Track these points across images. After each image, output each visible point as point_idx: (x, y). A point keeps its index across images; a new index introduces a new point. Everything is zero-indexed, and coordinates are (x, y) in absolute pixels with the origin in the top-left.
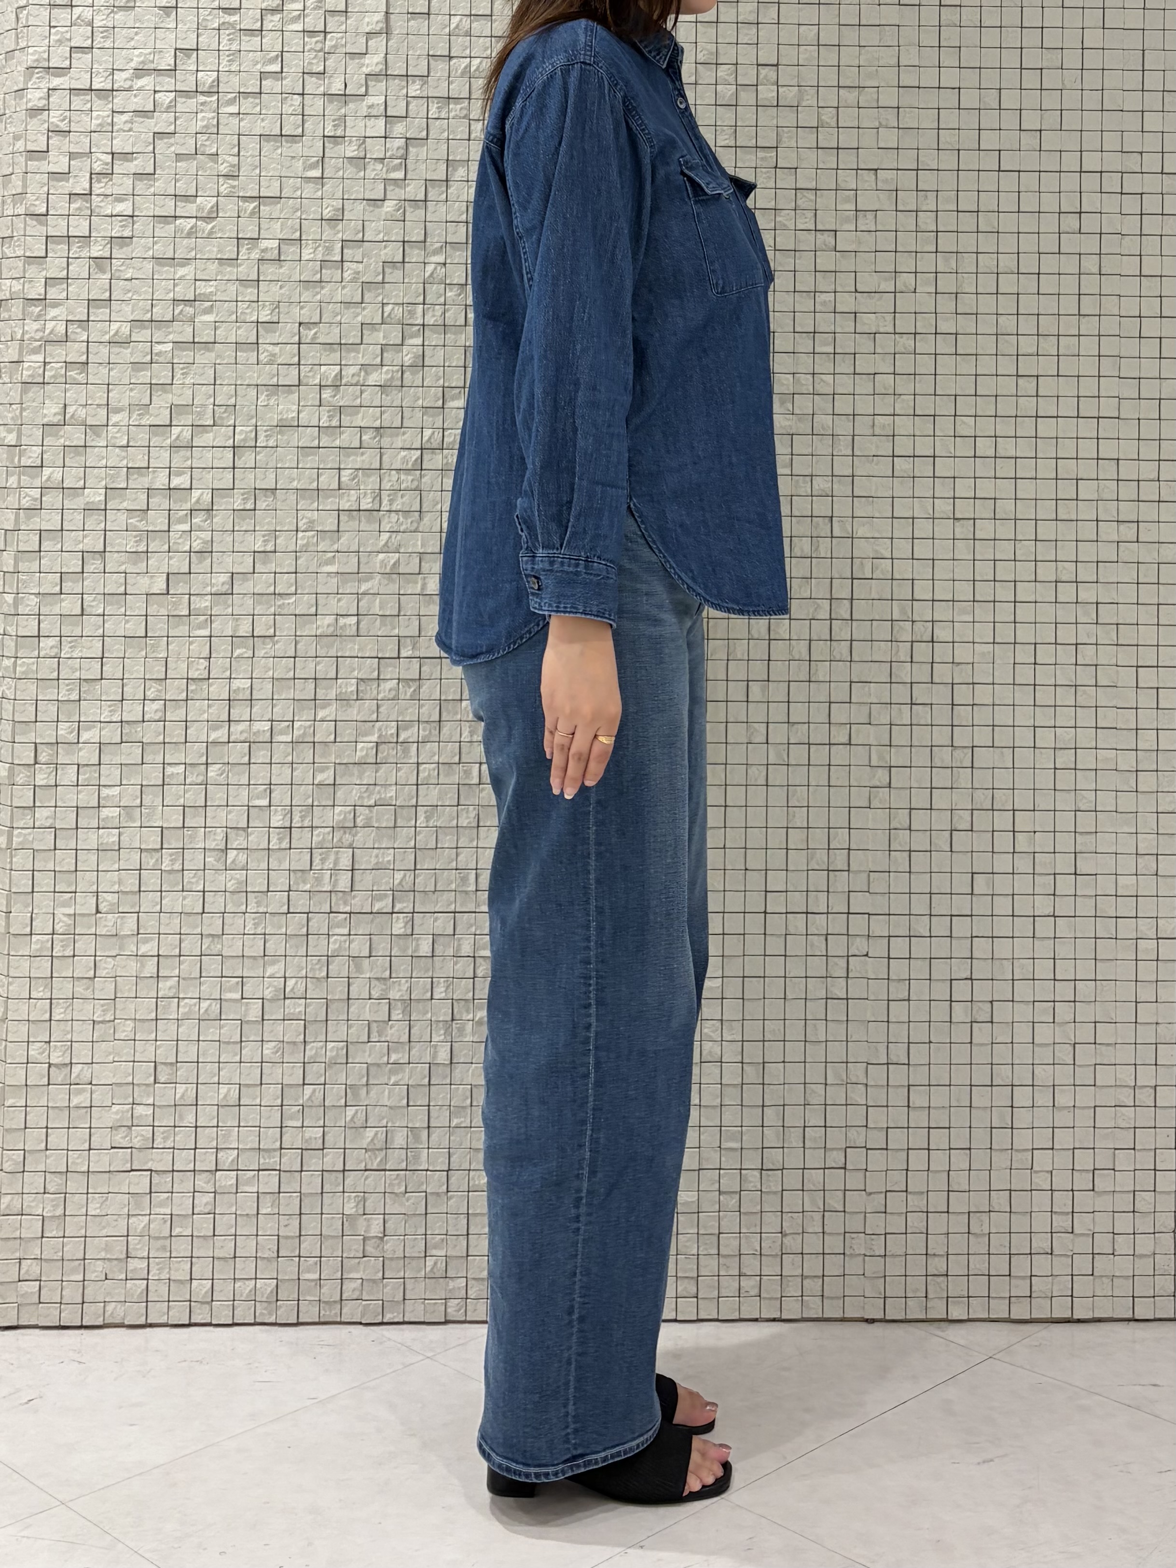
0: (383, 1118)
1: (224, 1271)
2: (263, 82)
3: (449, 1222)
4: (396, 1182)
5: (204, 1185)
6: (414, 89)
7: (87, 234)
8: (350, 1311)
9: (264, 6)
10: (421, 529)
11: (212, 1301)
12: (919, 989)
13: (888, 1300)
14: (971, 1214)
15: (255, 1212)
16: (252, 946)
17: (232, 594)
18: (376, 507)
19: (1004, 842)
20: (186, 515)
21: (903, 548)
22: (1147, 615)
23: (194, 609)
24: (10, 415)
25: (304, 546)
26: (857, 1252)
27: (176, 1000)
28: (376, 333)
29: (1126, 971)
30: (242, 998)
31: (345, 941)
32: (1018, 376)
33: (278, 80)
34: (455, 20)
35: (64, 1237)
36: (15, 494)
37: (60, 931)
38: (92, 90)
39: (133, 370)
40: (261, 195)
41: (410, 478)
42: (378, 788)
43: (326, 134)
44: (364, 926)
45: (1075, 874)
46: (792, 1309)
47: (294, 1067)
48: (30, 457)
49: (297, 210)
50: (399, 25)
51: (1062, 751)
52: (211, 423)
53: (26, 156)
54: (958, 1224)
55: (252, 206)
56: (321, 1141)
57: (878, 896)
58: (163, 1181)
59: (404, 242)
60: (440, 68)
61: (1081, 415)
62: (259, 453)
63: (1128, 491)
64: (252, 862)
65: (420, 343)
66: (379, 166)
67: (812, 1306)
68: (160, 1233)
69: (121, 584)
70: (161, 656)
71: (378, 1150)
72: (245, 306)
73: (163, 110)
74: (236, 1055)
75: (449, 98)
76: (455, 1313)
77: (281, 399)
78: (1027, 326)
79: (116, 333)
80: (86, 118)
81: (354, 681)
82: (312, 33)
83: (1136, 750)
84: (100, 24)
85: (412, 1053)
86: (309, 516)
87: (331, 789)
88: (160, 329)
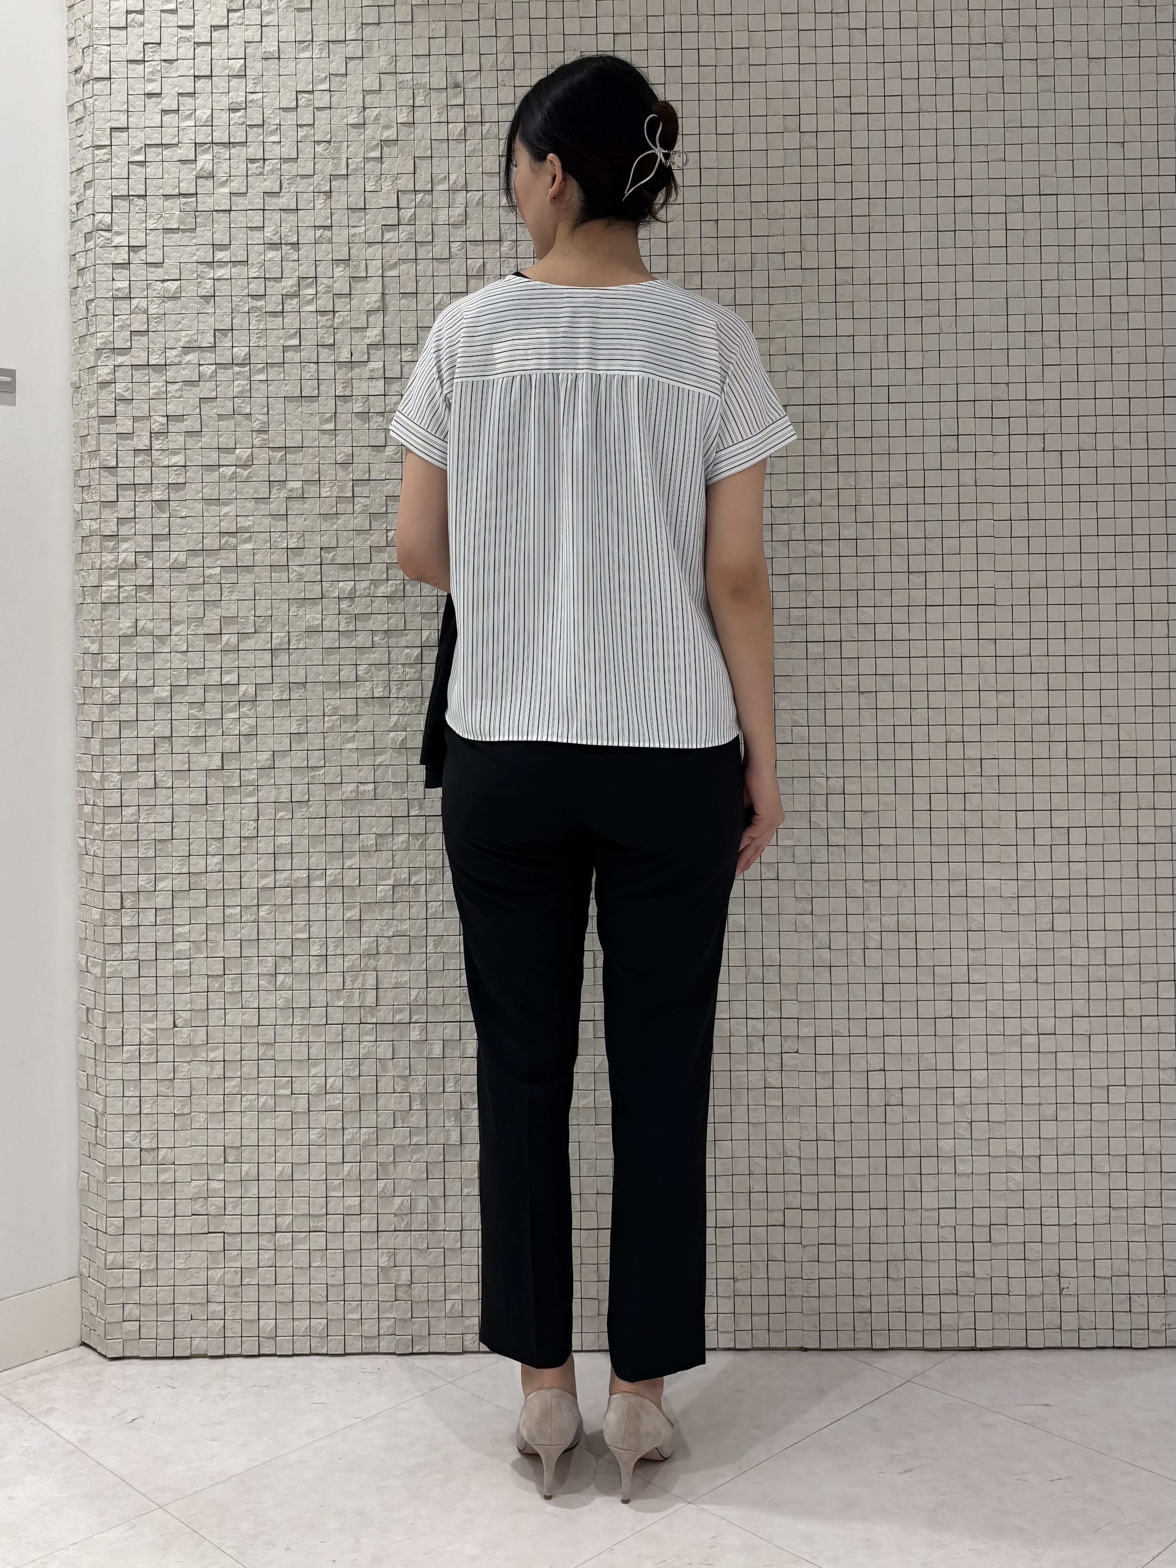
0: (408, 1189)
1: (284, 1313)
2: (286, 354)
3: (464, 1272)
4: (420, 1240)
5: (267, 1244)
6: (407, 355)
7: (150, 482)
8: (385, 1344)
9: (284, 292)
11: (276, 1336)
12: (842, 1079)
13: (823, 1333)
14: (889, 1262)
15: (308, 1266)
16: (299, 1052)
17: (274, 768)
18: (387, 695)
19: (908, 958)
20: (236, 705)
21: (817, 717)
22: (1023, 768)
23: (244, 781)
24: (93, 629)
25: (329, 728)
26: (796, 1294)
27: (240, 1096)
28: (381, 555)
29: (1014, 1061)
30: (292, 1094)
31: (373, 1046)
32: (909, 572)
33: (297, 352)
34: (438, 297)
35: (157, 1286)
36: (99, 692)
37: (146, 1043)
38: (149, 365)
39: (189, 590)
40: (287, 445)
41: (413, 671)
42: (395, 922)
43: (337, 394)
44: (387, 1034)
45: (969, 983)
46: (745, 1341)
47: (335, 1148)
48: (110, 663)
49: (316, 457)
50: (393, 303)
51: (955, 882)
52: (253, 631)
53: (98, 420)
54: (879, 1270)
55: (280, 454)
56: (358, 1208)
57: (805, 1004)
58: (234, 1241)
61: (963, 603)
62: (292, 654)
63: (1004, 665)
64: (296, 984)
66: (380, 419)
67: (760, 1338)
68: (233, 1282)
69: (186, 763)
70: (218, 819)
71: (404, 1214)
72: (277, 536)
73: (206, 379)
74: (289, 1139)
76: (471, 1345)
77: (308, 610)
78: (916, 530)
79: (175, 561)
80: (144, 388)
81: (373, 836)
82: (323, 313)
83: (1017, 880)
84: (154, 312)
85: (429, 1136)
86: (333, 703)
87: (358, 924)
88: (209, 556)
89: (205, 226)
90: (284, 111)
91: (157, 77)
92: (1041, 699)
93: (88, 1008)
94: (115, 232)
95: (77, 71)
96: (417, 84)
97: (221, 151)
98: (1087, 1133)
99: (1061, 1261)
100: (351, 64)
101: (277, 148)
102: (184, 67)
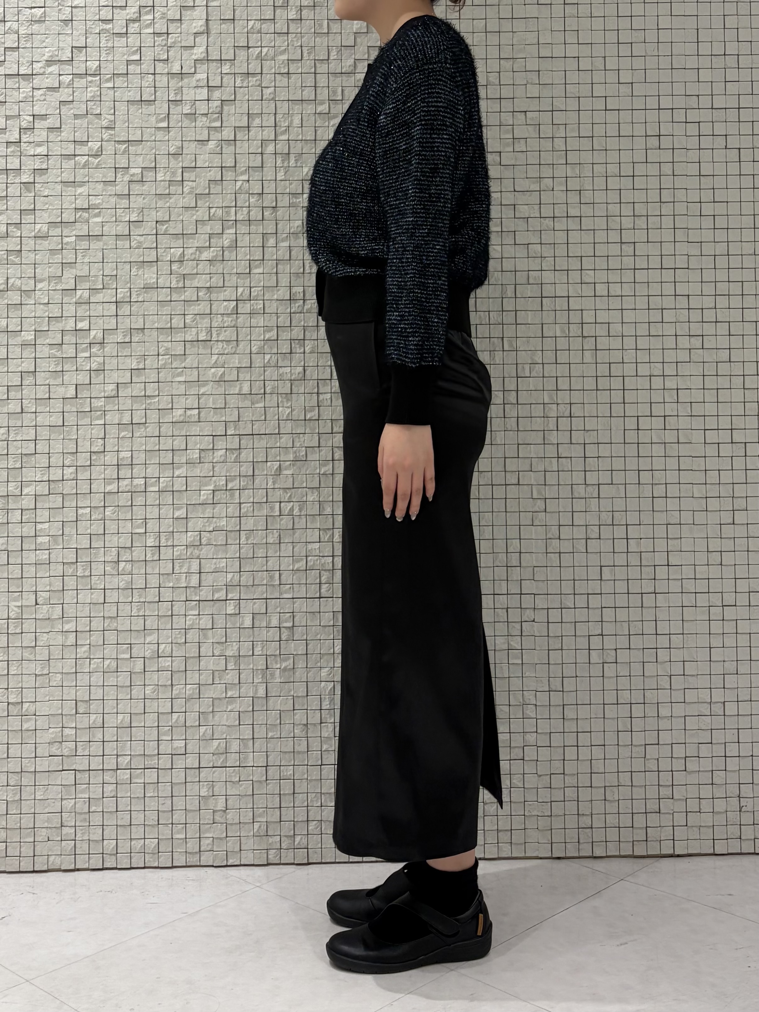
0: (224, 733)
1: (124, 834)
2: (129, 67)
3: (268, 800)
4: (233, 774)
5: (110, 779)
6: (226, 68)
7: (19, 168)
8: (206, 858)
9: (128, 18)
10: (238, 352)
11: (117, 853)
12: (568, 642)
13: (554, 845)
14: (606, 788)
15: (143, 796)
16: (137, 624)
17: (118, 397)
18: (209, 338)
19: (621, 546)
20: (87, 346)
21: (549, 356)
22: (710, 396)
23: (94, 407)
25: (163, 365)
26: (533, 814)
27: (89, 660)
28: (205, 227)
30: (131, 658)
31: (196, 619)
32: (621, 243)
33: (138, 65)
34: (251, 23)
35: (21, 814)
37: (13, 617)
38: (19, 75)
39: (50, 254)
40: (130, 139)
41: (230, 319)
42: (215, 520)
43: (170, 99)
44: (208, 609)
45: (668, 565)
46: (491, 852)
47: (165, 701)
49: (153, 149)
50: (214, 27)
51: (657, 486)
52: (102, 287)
54: (598, 794)
55: (124, 146)
56: (184, 749)
57: (540, 583)
58: (83, 776)
59: (222, 167)
60: (242, 55)
61: (663, 267)
62: (133, 306)
63: (696, 316)
64: (135, 569)
65: (234, 231)
66: (205, 119)
67: (504, 849)
68: (82, 810)
69: (47, 393)
70: (73, 438)
71: (221, 754)
72: (121, 211)
73: (65, 86)
74: (128, 694)
75: (248, 74)
76: (273, 859)
77: (146, 271)
78: (627, 210)
79: (39, 231)
80: (16, 93)
81: (198, 451)
82: (160, 34)
83: (706, 484)
84: (23, 32)
85: (241, 690)
86: (166, 345)
87: (185, 521)
88: (66, 227)
92: (723, 342)
99: (741, 785)
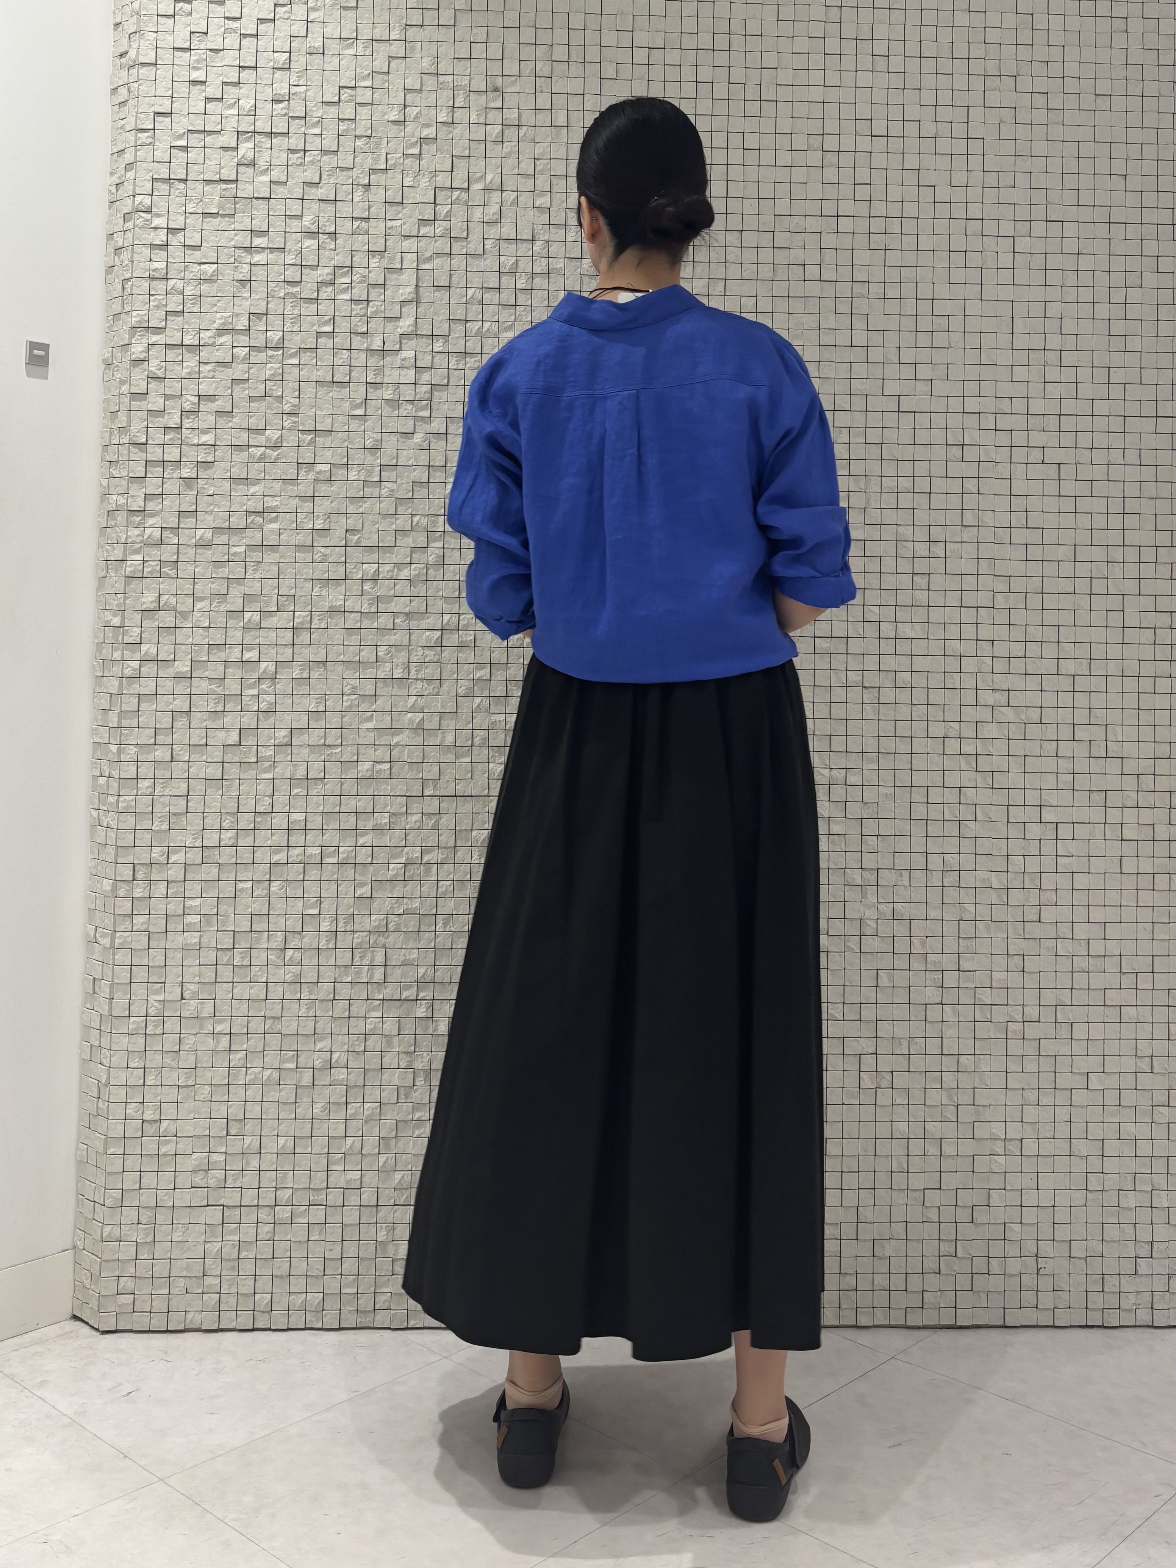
1: (281, 1287)
2: (319, 340)
5: (265, 1217)
6: (438, 346)
7: (179, 460)
8: (382, 1318)
9: (320, 280)
10: (441, 694)
11: (272, 1310)
14: (876, 1242)
15: (306, 1239)
16: (305, 1026)
17: (291, 745)
18: (406, 676)
19: (902, 945)
20: (255, 682)
22: (1016, 764)
23: (261, 757)
24: (116, 602)
25: (348, 706)
27: (245, 1069)
28: (406, 539)
29: (999, 1047)
30: (297, 1068)
31: (379, 1022)
32: (913, 574)
33: (330, 339)
34: (470, 292)
35: (154, 1259)
36: (118, 665)
37: (153, 1014)
38: (183, 346)
39: (214, 567)
40: (317, 429)
42: (405, 900)
43: (368, 381)
44: (393, 1010)
45: (959, 970)
47: (338, 1123)
48: (132, 636)
49: (345, 441)
50: (426, 295)
51: (949, 873)
52: (276, 609)
53: (130, 397)
54: (865, 1249)
55: (309, 437)
56: (359, 1182)
58: (233, 1214)
59: (429, 466)
60: (458, 329)
61: (963, 605)
62: (314, 633)
63: (1000, 666)
64: (305, 959)
65: (441, 546)
66: (410, 407)
68: (231, 1255)
69: (203, 737)
70: (233, 794)
71: (405, 1189)
72: (304, 517)
73: (239, 361)
74: (292, 1113)
75: (465, 353)
77: (331, 590)
78: (921, 534)
79: (201, 538)
80: (179, 368)
81: (387, 815)
82: (358, 301)
83: (1007, 872)
84: (189, 293)
86: (352, 682)
87: (368, 901)
88: (235, 535)
89: (244, 212)
90: (326, 105)
91: (202, 65)
92: (1033, 699)
93: (94, 979)
94: (154, 214)
95: (122, 55)
96: (457, 86)
97: (263, 140)
98: (1067, 1118)
99: (1039, 1242)
100: (394, 64)
101: (318, 140)
102: (229, 57)
